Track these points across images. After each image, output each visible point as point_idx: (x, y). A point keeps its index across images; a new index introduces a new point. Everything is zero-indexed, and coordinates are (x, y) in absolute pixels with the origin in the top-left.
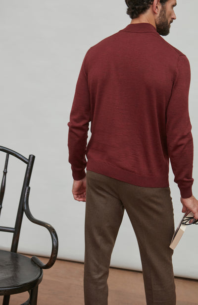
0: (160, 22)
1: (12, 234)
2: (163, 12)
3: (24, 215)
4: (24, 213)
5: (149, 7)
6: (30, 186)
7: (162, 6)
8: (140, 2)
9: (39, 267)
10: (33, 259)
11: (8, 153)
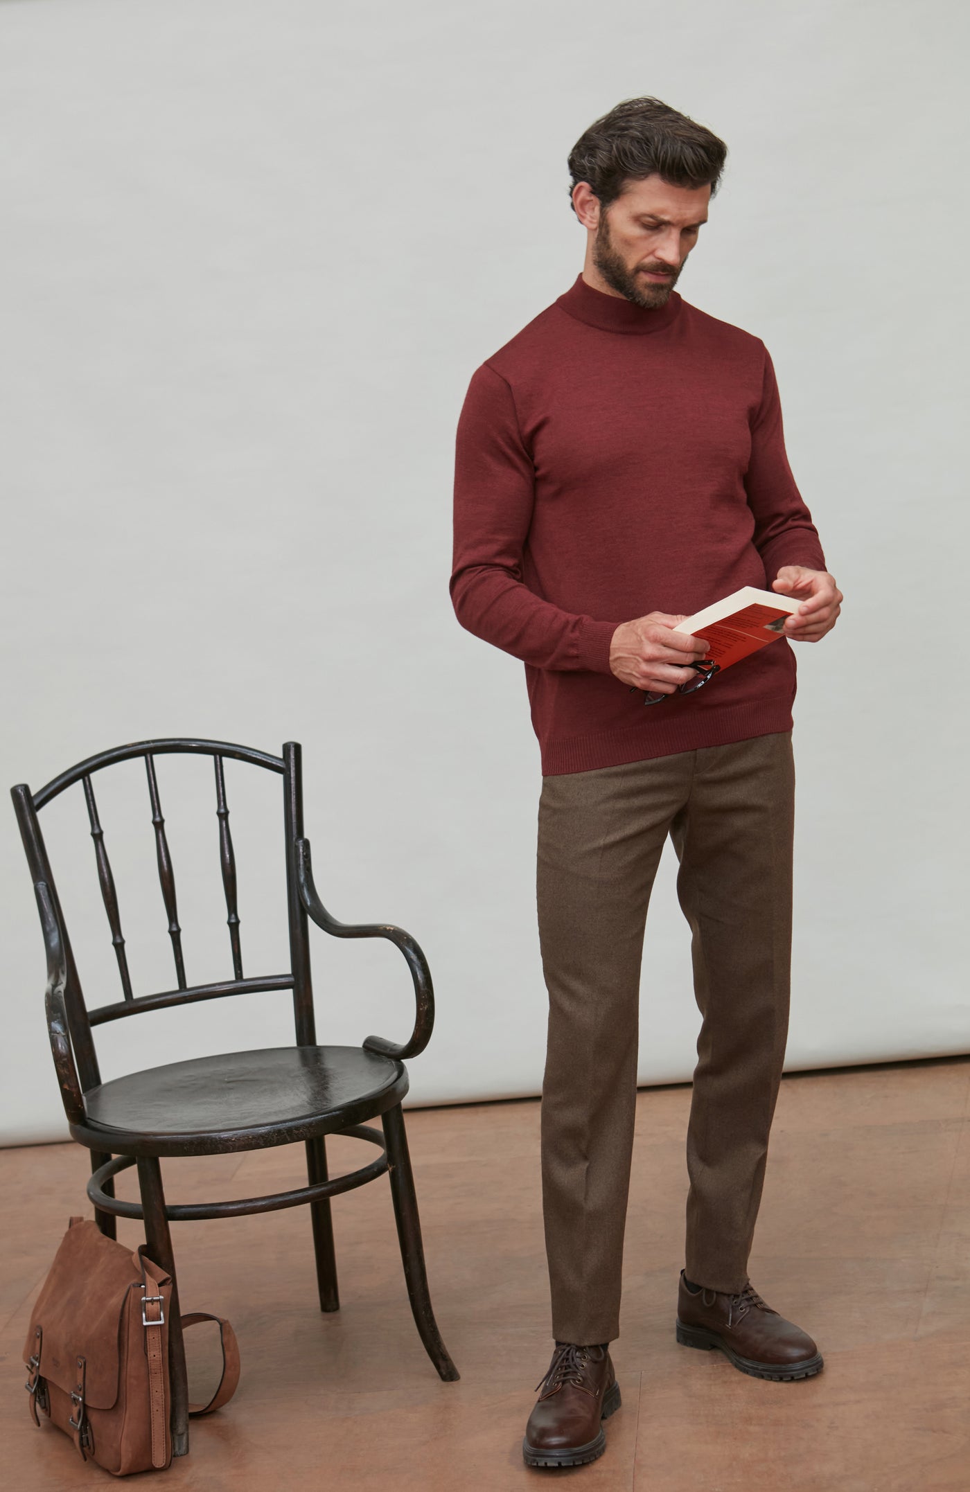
1: (289, 994)
3: (311, 923)
4: (309, 918)
6: (306, 836)
9: (390, 1059)
10: (368, 1045)
11: (218, 756)
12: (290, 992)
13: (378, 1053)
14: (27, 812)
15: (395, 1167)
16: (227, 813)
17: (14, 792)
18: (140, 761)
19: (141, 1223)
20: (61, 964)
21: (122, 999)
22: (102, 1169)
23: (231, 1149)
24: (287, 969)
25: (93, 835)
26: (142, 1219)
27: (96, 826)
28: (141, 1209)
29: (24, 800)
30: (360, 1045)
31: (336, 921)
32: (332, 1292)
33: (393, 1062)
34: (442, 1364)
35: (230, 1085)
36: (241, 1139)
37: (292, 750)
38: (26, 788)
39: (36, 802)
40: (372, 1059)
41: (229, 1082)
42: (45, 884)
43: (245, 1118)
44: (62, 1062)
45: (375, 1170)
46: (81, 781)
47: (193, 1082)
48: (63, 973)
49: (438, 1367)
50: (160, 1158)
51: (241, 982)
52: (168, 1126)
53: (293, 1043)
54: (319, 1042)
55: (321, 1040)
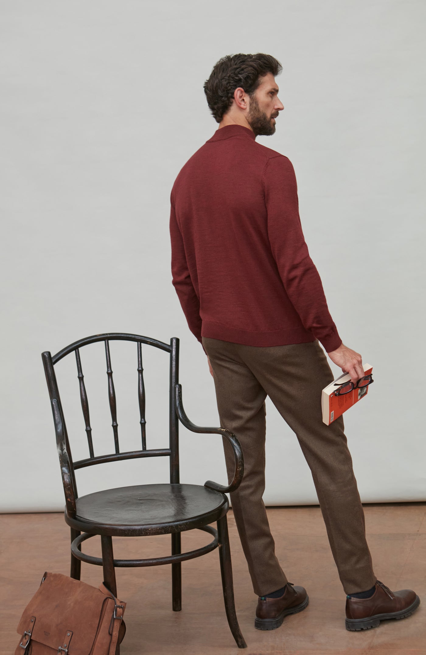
0: (252, 118)
2: (254, 105)
3: (180, 424)
4: (180, 422)
5: (232, 103)
7: (250, 97)
8: (217, 100)
9: (220, 493)
10: (208, 485)
11: (139, 343)
12: (168, 458)
13: (212, 489)
14: (49, 366)
15: (222, 545)
16: (142, 370)
17: (43, 355)
18: (103, 343)
19: (101, 568)
20: (63, 439)
21: (89, 457)
22: (77, 539)
23: (149, 534)
24: (167, 446)
25: (79, 378)
26: (102, 565)
27: (80, 373)
28: (102, 561)
29: (47, 359)
30: (203, 485)
31: (194, 425)
32: (179, 602)
33: (221, 494)
34: (239, 640)
35: (141, 501)
36: (154, 529)
37: (174, 341)
38: (49, 353)
39: (53, 361)
40: (210, 492)
41: (140, 500)
42: (56, 400)
43: (154, 519)
44: (67, 488)
45: (213, 546)
46: (74, 351)
47: (123, 499)
48: (64, 444)
49: (237, 641)
50: (112, 537)
51: (145, 451)
52: (117, 521)
53: (169, 482)
54: (181, 482)
55: (182, 482)
